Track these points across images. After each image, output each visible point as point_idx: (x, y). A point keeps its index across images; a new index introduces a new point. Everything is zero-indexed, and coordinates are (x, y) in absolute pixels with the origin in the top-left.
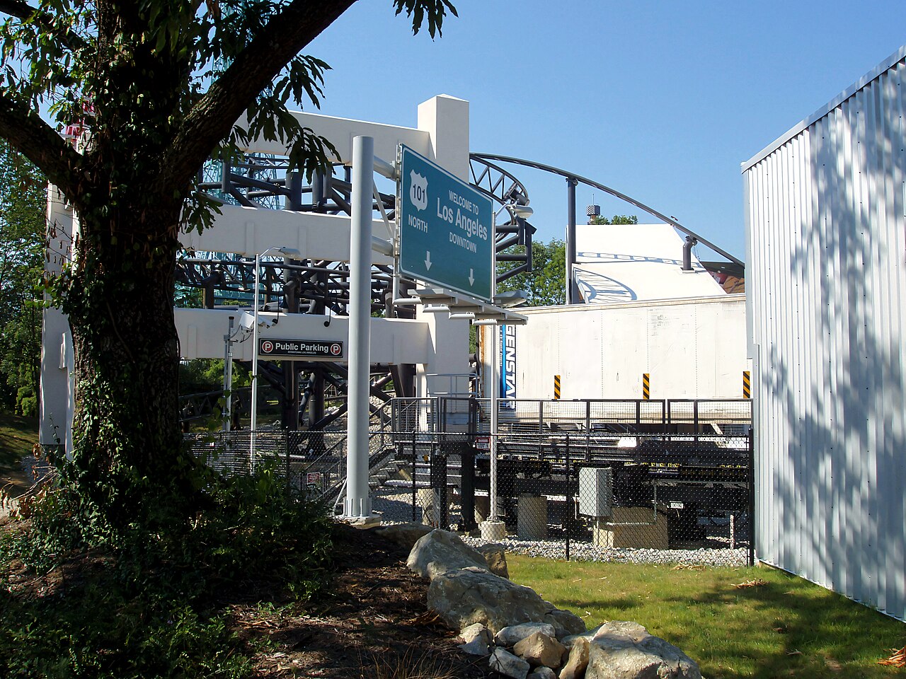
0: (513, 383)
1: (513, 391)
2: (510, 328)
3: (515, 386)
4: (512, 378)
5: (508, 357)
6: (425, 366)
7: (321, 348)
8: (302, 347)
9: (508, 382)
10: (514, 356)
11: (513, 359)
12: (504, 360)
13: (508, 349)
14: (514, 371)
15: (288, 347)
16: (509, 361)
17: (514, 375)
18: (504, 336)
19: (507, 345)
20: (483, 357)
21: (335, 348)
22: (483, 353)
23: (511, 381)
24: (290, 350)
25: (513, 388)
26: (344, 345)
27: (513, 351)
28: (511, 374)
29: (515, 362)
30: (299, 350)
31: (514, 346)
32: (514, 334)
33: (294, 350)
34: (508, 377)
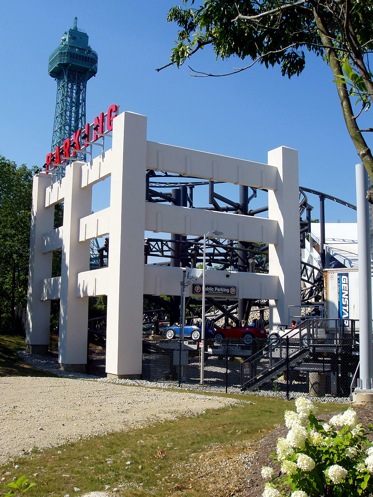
0: (347, 311)
1: (347, 315)
2: (345, 280)
3: (348, 312)
4: (347, 308)
5: (343, 296)
6: (276, 301)
7: (225, 290)
8: (215, 289)
9: (343, 311)
10: (348, 295)
11: (347, 297)
12: (340, 298)
13: (343, 291)
14: (347, 304)
15: (208, 289)
16: (344, 298)
17: (347, 306)
18: (341, 284)
19: (343, 289)
20: (327, 296)
21: (233, 290)
22: (327, 294)
23: (346, 310)
24: (209, 291)
25: (347, 314)
26: (237, 288)
27: (347, 293)
28: (345, 306)
29: (348, 299)
30: (214, 291)
31: (347, 290)
32: (347, 283)
33: (212, 291)
34: (344, 308)
